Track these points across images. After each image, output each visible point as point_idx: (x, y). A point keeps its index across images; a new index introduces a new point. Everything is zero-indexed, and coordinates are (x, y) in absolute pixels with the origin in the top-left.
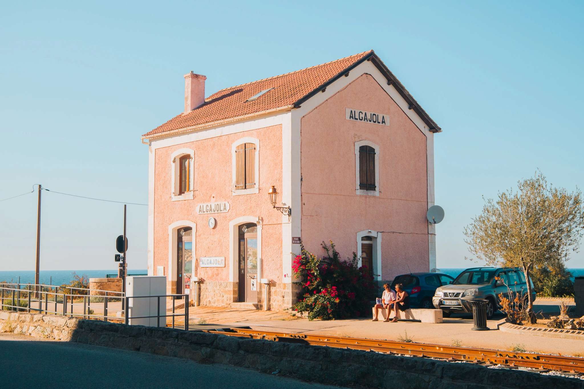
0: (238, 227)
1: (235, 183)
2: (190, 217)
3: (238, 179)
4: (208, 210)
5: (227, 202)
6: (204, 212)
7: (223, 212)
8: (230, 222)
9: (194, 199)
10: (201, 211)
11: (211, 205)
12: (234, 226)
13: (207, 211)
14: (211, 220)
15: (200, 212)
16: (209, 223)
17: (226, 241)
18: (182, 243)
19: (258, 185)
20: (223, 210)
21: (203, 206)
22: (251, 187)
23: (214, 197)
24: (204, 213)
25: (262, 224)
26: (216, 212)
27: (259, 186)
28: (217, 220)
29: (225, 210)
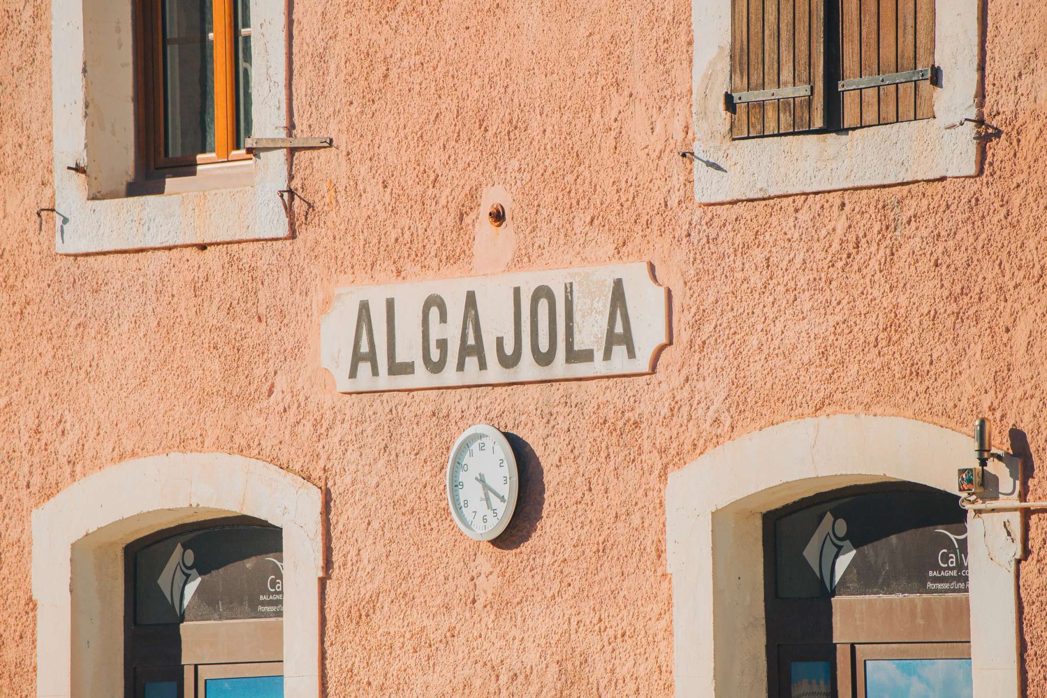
0: (759, 522)
1: (726, 64)
2: (259, 421)
3: (756, 28)
4: (442, 344)
5: (644, 268)
6: (407, 369)
7: (598, 366)
8: (673, 476)
9: (293, 235)
10: (372, 357)
11: (471, 300)
12: (716, 515)
13: (435, 355)
14: (475, 447)
15: (364, 368)
16: (456, 485)
17: (641, 671)
18: (174, 685)
19: (973, 89)
20: (599, 355)
21: (390, 304)
22: (889, 111)
23: (498, 216)
24: (404, 381)
25: (1014, 502)
26: (528, 368)
27: (981, 94)
28: (539, 451)
29: (619, 351)
